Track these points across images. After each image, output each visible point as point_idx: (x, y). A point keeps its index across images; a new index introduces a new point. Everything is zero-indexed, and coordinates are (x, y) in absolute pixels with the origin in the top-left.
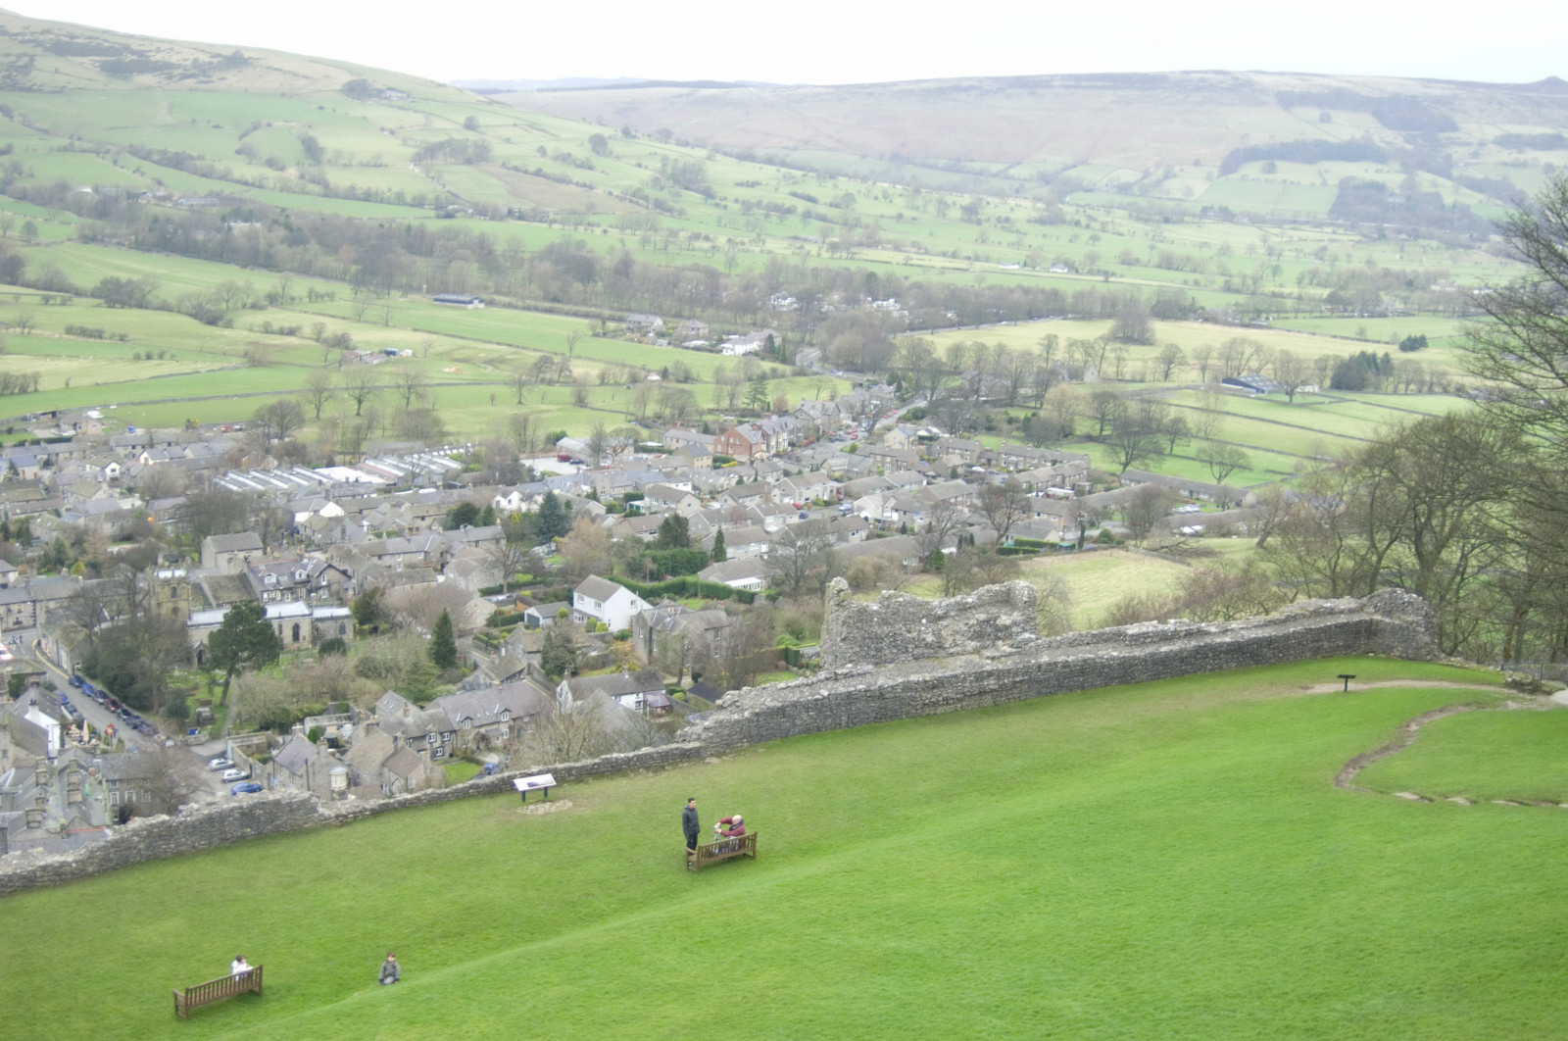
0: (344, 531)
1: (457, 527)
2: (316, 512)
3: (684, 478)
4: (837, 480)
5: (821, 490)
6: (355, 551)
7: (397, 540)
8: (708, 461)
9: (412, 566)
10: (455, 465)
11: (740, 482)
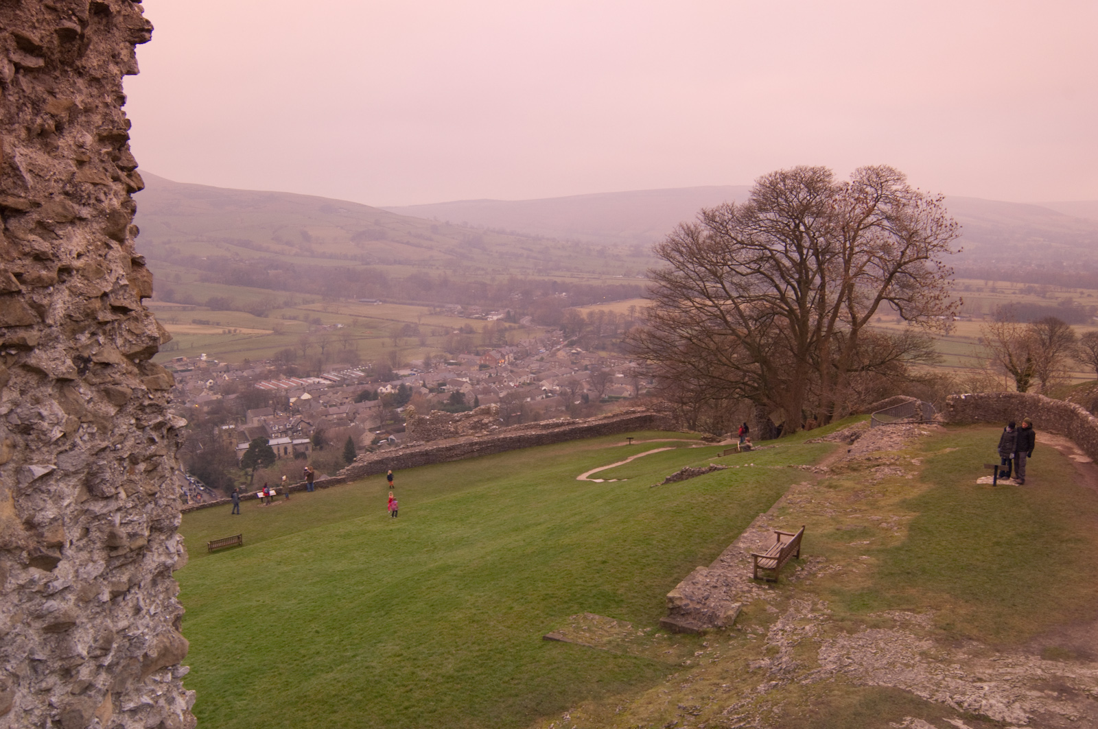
0: (310, 406)
1: (361, 401)
2: (299, 397)
3: (465, 376)
4: (533, 373)
5: (525, 379)
6: (314, 414)
7: (334, 408)
8: (478, 368)
9: (341, 419)
10: (362, 374)
11: (490, 376)
